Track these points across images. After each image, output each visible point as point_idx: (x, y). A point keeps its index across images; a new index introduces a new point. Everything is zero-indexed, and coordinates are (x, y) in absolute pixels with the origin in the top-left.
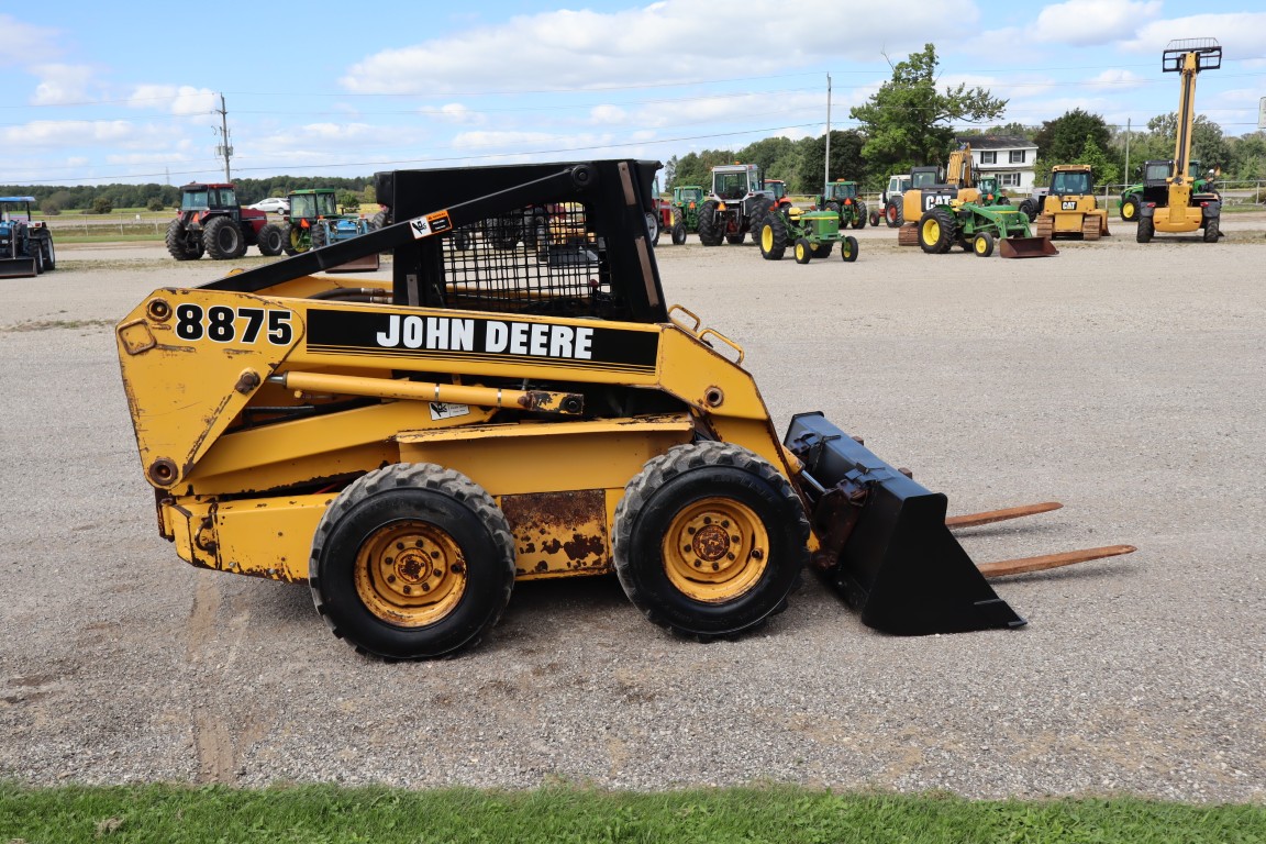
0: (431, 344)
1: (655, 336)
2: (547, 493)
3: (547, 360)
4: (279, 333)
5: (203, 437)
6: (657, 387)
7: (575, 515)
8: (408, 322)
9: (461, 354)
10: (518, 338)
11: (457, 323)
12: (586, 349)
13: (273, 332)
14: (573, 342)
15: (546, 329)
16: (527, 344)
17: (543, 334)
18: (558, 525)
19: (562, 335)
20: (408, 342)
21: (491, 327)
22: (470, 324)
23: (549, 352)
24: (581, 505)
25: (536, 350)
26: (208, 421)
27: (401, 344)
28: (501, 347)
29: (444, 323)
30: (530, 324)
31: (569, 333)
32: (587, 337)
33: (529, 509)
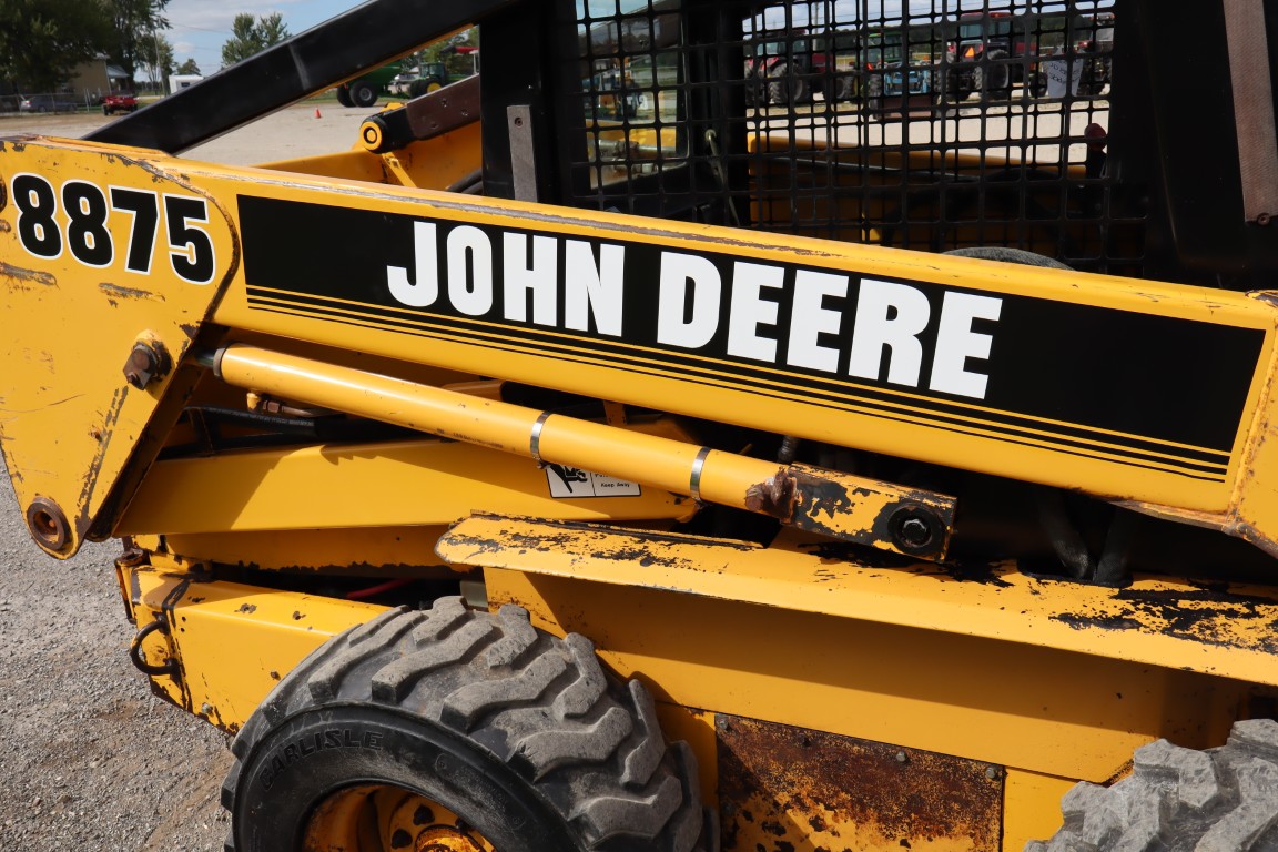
0: (514, 310)
1: (1248, 343)
2: (837, 736)
3: (839, 386)
4: (189, 252)
5: (95, 469)
6: (1228, 525)
7: (908, 810)
8: (458, 239)
9: (589, 342)
10: (751, 310)
11: (578, 252)
12: (972, 365)
13: (180, 251)
14: (928, 338)
15: (839, 287)
16: (778, 332)
17: (829, 302)
18: (861, 820)
19: (892, 313)
20: (460, 299)
21: (673, 271)
22: (614, 257)
23: (844, 361)
24: (932, 790)
25: (806, 352)
26: (98, 437)
27: (443, 303)
28: (700, 333)
29: (546, 248)
30: (791, 270)
31: (916, 308)
32: (979, 326)
33: (787, 763)
